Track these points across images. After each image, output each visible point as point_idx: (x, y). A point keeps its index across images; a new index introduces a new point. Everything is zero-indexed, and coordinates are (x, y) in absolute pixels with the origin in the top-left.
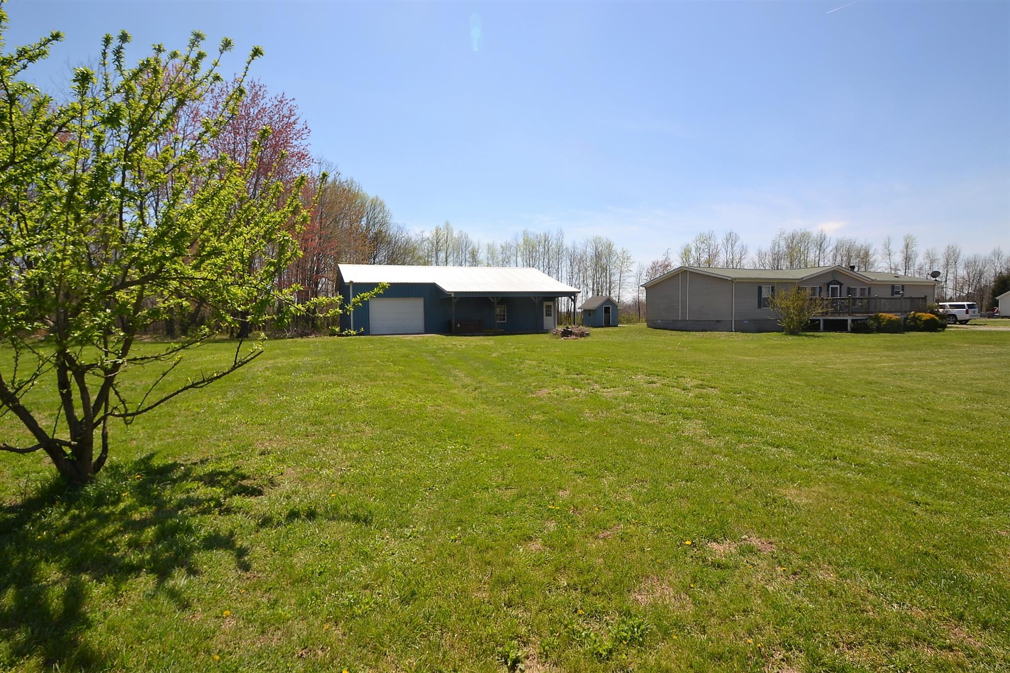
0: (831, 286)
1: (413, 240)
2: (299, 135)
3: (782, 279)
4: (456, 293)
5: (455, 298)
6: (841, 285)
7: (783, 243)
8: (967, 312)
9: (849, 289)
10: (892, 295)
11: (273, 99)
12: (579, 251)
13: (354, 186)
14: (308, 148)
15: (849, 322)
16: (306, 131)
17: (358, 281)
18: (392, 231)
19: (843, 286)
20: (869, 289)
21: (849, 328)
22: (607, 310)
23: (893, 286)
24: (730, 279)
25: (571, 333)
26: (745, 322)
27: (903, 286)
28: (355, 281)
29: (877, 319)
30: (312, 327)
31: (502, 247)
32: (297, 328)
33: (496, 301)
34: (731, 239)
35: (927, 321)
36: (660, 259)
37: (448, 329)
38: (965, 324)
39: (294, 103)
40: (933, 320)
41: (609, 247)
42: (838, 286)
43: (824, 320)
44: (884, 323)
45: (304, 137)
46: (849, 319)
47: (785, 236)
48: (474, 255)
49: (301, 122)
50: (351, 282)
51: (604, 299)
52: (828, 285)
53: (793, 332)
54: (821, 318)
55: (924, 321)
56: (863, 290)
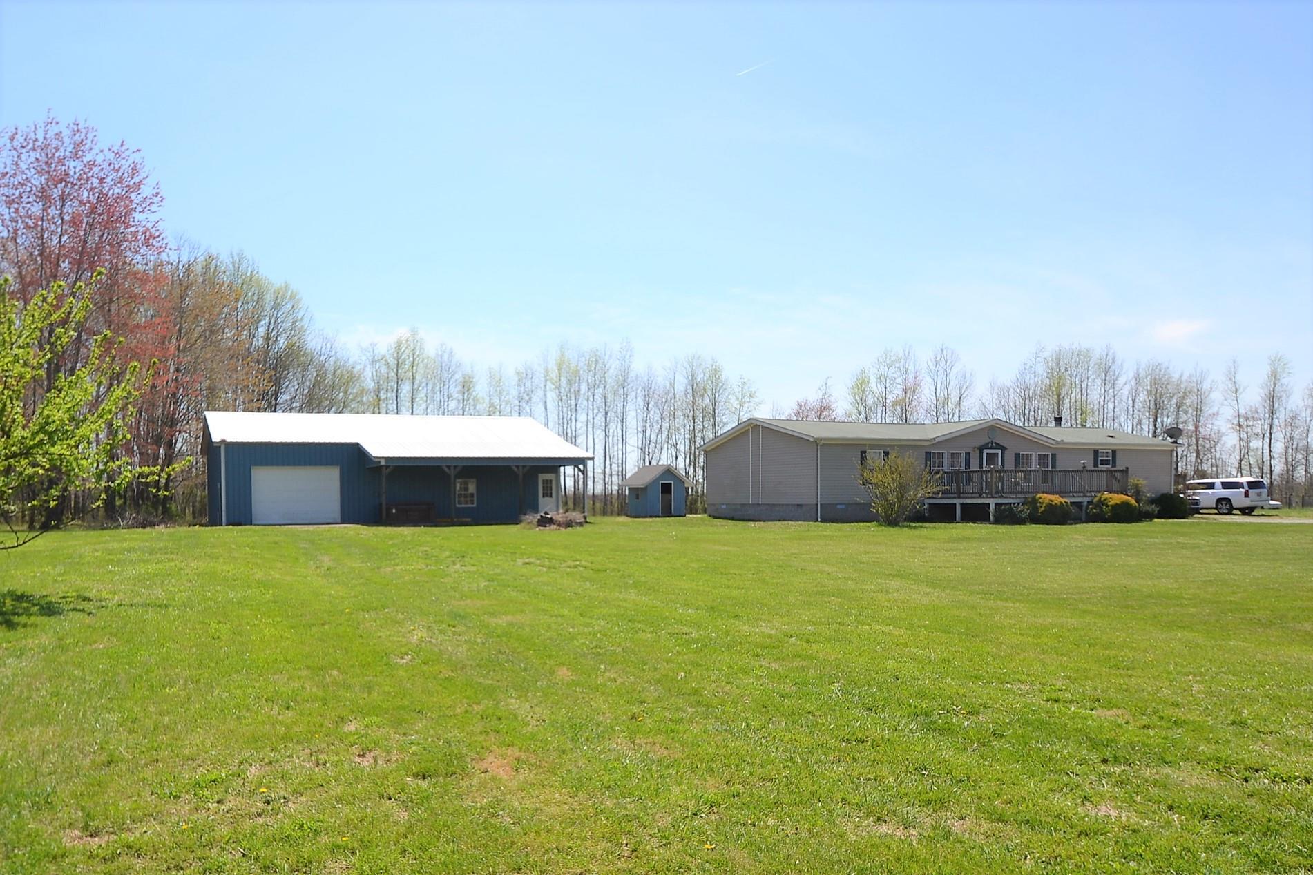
0: (986, 451)
1: (351, 361)
2: (147, 203)
3: (900, 440)
4: (387, 459)
5: (387, 467)
6: (1003, 449)
7: (1041, 369)
8: (1246, 495)
9: (1017, 456)
10: (1096, 465)
11: (106, 151)
12: (661, 381)
13: (244, 266)
14: (160, 226)
15: (992, 507)
16: (156, 199)
17: (234, 440)
18: (313, 343)
19: (1006, 452)
20: (1054, 456)
21: (991, 517)
22: (666, 489)
23: (1096, 452)
24: (811, 439)
25: (551, 521)
26: (839, 507)
27: (1114, 452)
28: (229, 440)
29: (1034, 503)
30: (163, 513)
31: (518, 373)
32: (138, 513)
33: (452, 473)
34: (944, 361)
35: (1115, 507)
36: (812, 397)
37: (376, 517)
38: (1249, 514)
39: (137, 157)
40: (1125, 505)
41: (715, 374)
42: (999, 452)
43: (962, 505)
44: (1042, 509)
45: (153, 208)
46: (992, 502)
47: (1047, 354)
48: (467, 386)
49: (150, 182)
50: (223, 441)
51: (660, 471)
52: (981, 449)
53: (892, 522)
54: (957, 502)
55: (1112, 506)
56: (1042, 458)
